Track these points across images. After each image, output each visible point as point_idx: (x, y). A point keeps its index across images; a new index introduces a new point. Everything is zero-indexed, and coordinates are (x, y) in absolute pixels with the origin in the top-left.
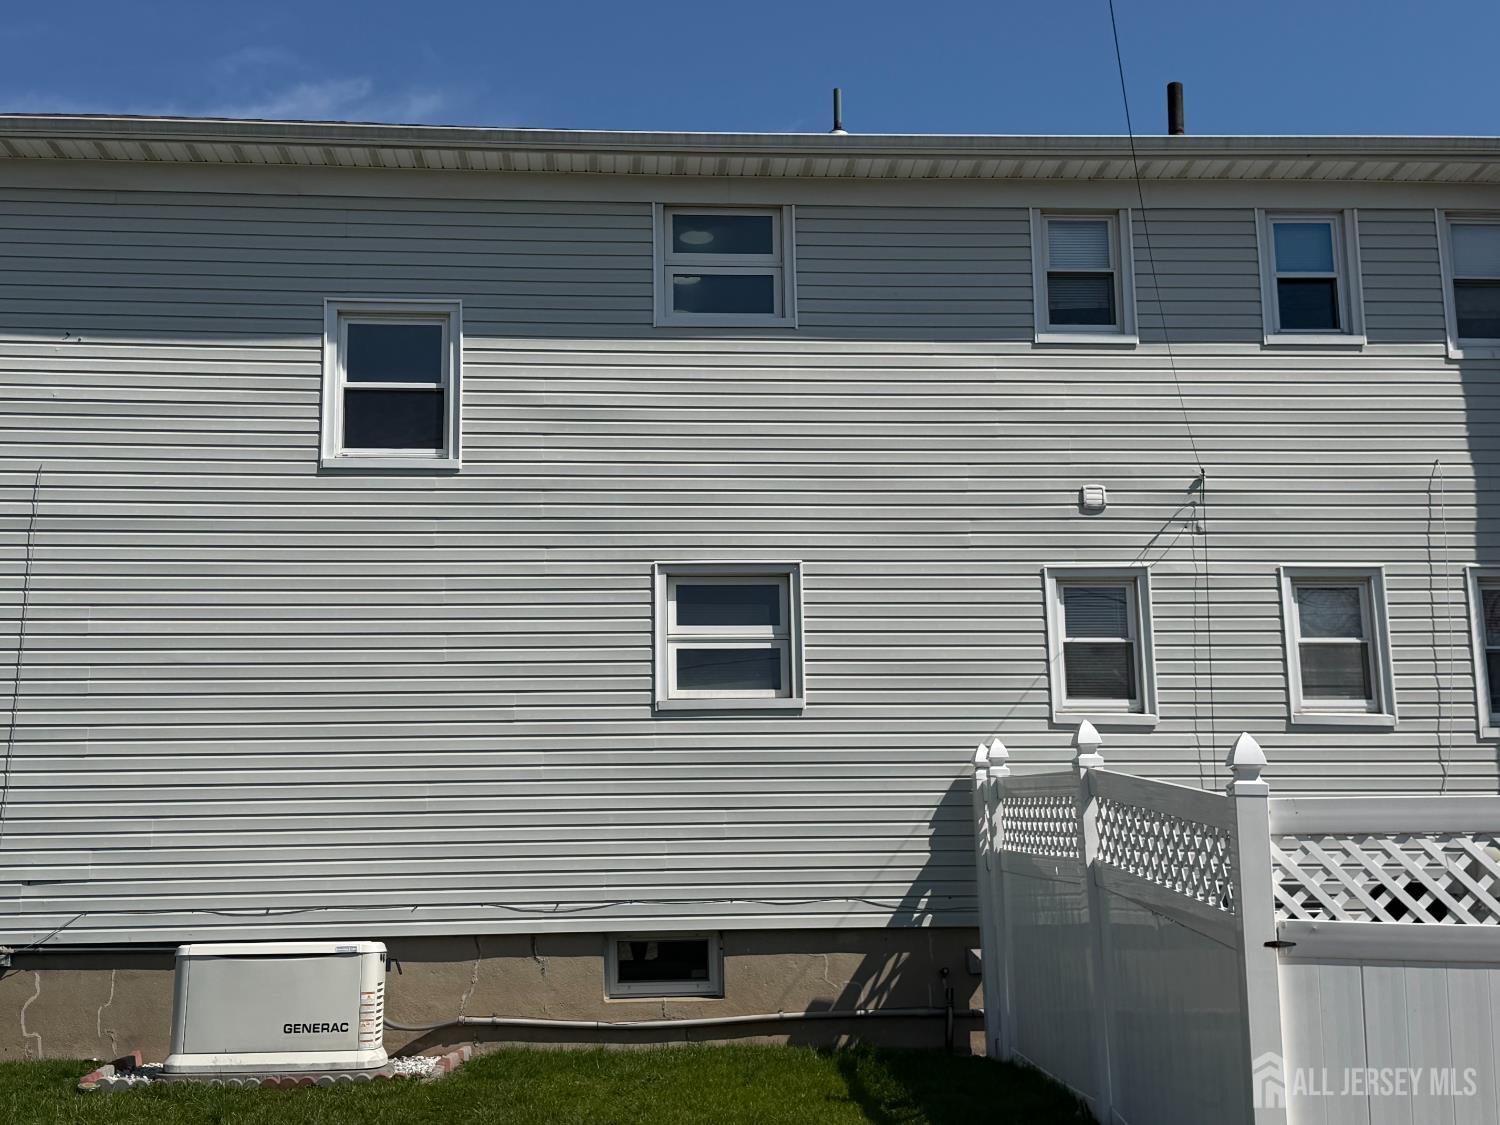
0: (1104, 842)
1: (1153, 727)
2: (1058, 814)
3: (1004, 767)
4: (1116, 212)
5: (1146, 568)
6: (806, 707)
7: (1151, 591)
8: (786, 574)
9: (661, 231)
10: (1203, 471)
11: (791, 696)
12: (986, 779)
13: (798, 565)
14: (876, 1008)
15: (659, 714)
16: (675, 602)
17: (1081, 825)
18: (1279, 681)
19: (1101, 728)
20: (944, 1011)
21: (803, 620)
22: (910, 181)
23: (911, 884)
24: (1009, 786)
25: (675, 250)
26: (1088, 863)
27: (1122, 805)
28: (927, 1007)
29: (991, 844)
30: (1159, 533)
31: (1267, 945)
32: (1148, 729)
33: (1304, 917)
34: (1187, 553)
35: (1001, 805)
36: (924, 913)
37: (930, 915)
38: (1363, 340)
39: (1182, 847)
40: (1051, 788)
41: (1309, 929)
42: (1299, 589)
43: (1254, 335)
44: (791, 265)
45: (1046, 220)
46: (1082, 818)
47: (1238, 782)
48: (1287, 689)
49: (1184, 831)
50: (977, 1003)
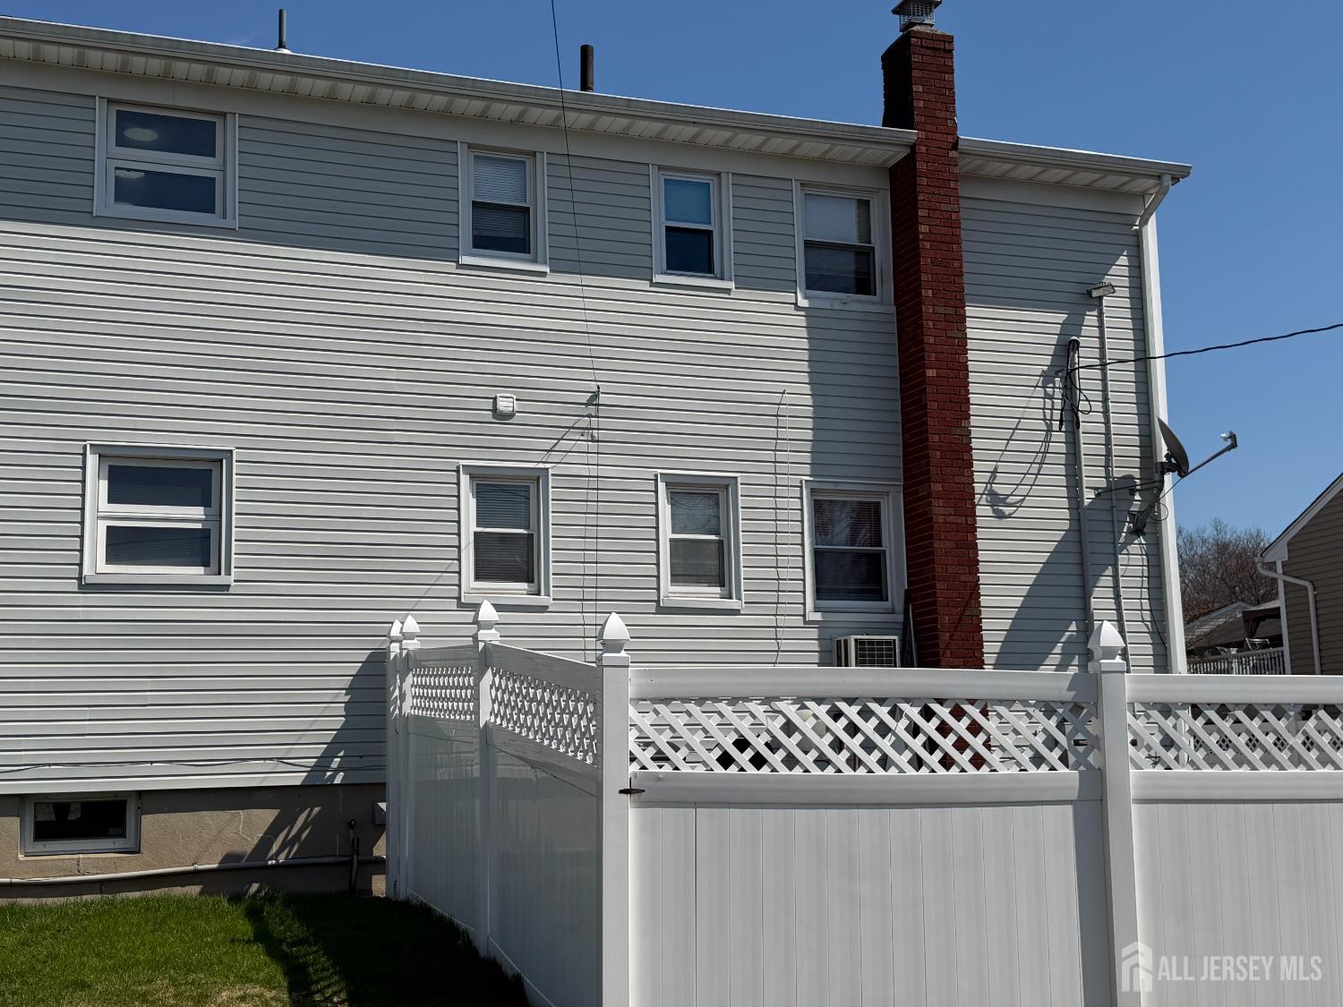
0: (496, 706)
1: (547, 607)
2: (459, 682)
3: (415, 641)
4: (534, 154)
5: (547, 469)
6: (233, 584)
7: (551, 490)
8: (219, 459)
9: (104, 123)
10: (598, 388)
11: (220, 574)
12: (398, 651)
13: (231, 451)
14: (287, 857)
15: (86, 587)
16: (107, 482)
17: (478, 692)
18: (652, 570)
19: (499, 608)
20: (349, 858)
21: (234, 503)
22: (349, 104)
23: (325, 746)
24: (418, 657)
25: (118, 145)
26: (481, 725)
27: (512, 674)
28: (335, 856)
29: (400, 709)
30: (559, 439)
31: (621, 792)
32: (543, 609)
33: (653, 768)
34: (583, 458)
35: (411, 674)
36: (336, 771)
37: (342, 773)
38: (731, 285)
39: (559, 711)
40: (454, 660)
41: (657, 778)
42: (672, 493)
43: (645, 273)
44: (234, 172)
45: (472, 155)
46: (479, 686)
47: (606, 655)
48: (658, 577)
49: (562, 696)
50: (380, 850)
